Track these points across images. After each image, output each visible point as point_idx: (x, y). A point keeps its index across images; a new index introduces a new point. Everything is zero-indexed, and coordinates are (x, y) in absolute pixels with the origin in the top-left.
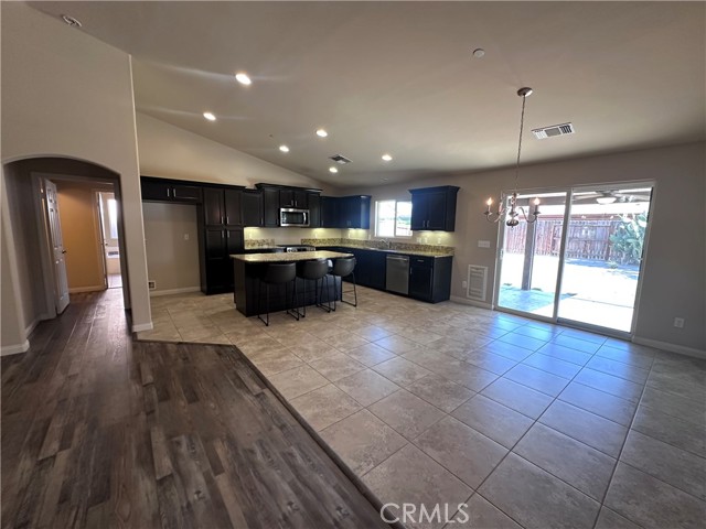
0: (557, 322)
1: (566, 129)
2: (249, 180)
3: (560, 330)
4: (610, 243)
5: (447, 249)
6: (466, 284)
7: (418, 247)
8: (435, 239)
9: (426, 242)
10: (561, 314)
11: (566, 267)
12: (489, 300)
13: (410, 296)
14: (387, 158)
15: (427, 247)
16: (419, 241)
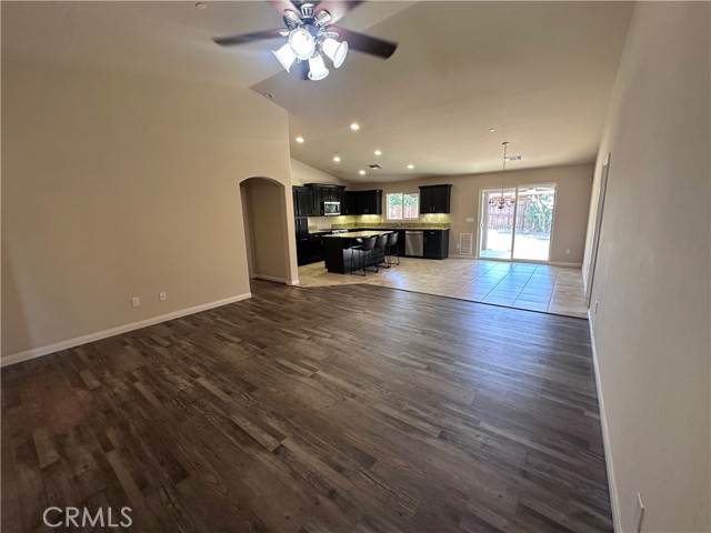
0: (513, 261)
1: (519, 158)
2: (301, 181)
3: (514, 264)
4: (524, 217)
5: (445, 225)
6: (458, 246)
7: (423, 224)
8: (435, 219)
9: (429, 221)
10: (515, 257)
11: (516, 236)
12: (474, 254)
13: (424, 257)
14: (411, 167)
15: (430, 225)
16: (424, 220)
